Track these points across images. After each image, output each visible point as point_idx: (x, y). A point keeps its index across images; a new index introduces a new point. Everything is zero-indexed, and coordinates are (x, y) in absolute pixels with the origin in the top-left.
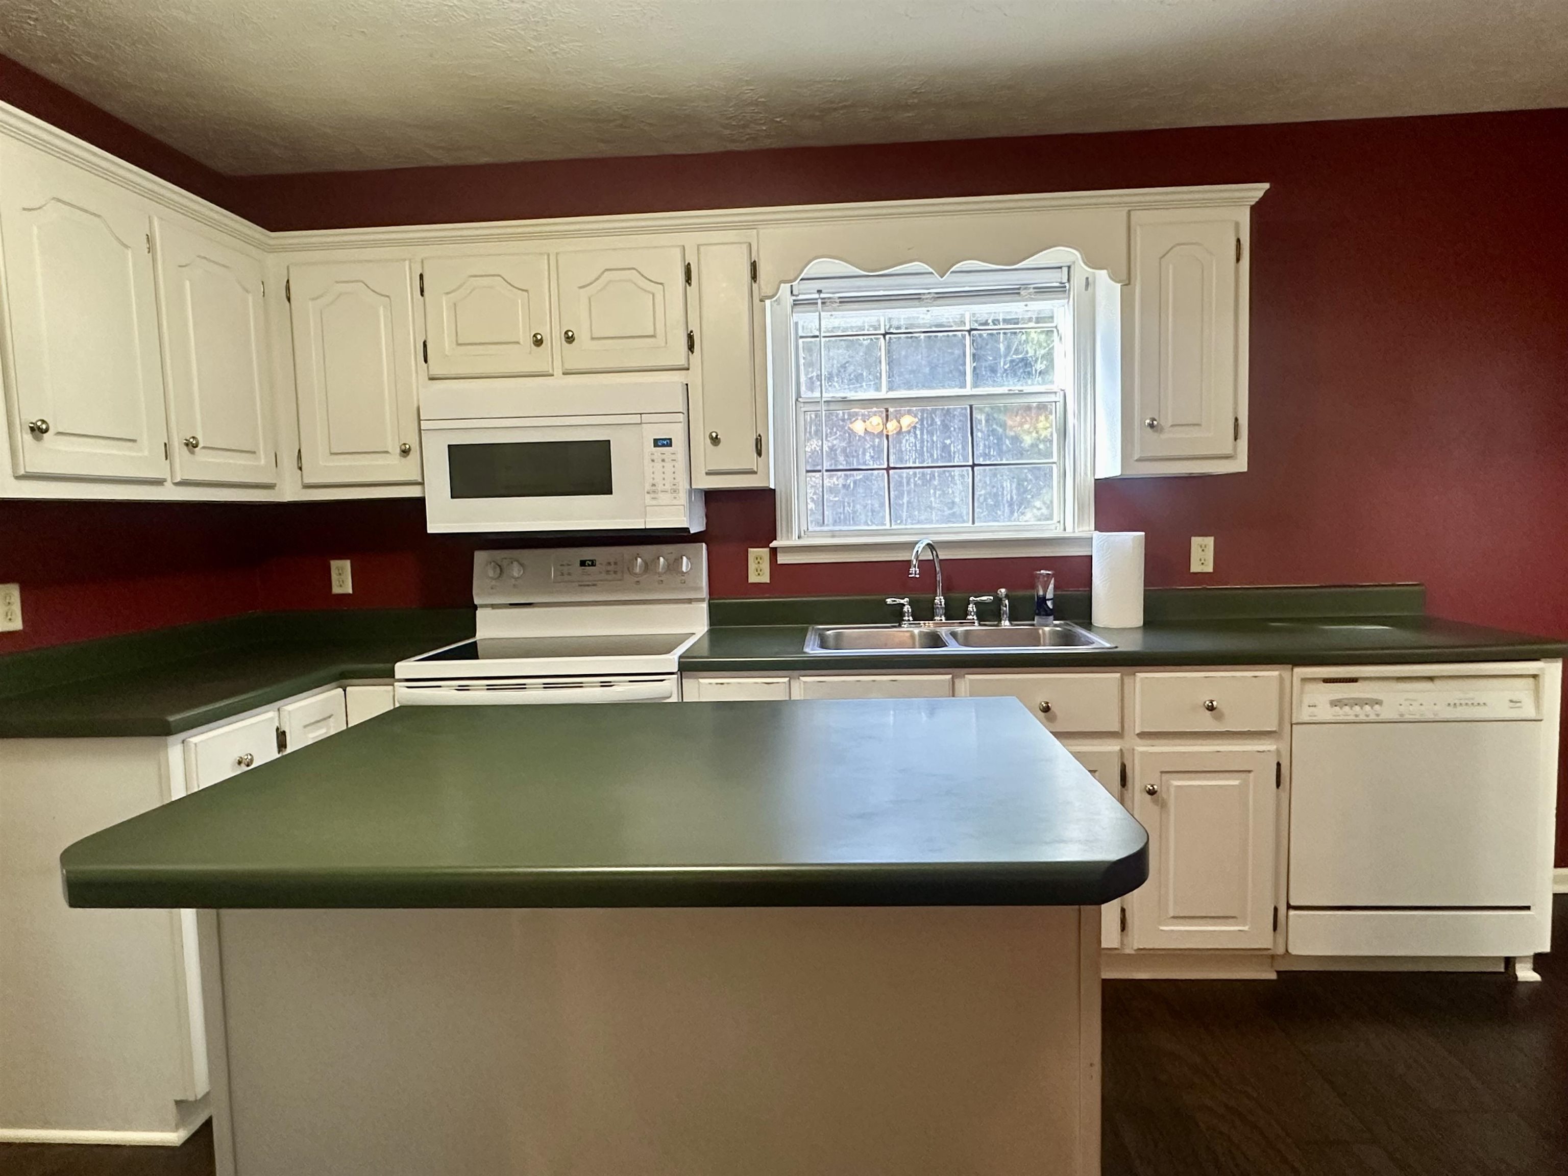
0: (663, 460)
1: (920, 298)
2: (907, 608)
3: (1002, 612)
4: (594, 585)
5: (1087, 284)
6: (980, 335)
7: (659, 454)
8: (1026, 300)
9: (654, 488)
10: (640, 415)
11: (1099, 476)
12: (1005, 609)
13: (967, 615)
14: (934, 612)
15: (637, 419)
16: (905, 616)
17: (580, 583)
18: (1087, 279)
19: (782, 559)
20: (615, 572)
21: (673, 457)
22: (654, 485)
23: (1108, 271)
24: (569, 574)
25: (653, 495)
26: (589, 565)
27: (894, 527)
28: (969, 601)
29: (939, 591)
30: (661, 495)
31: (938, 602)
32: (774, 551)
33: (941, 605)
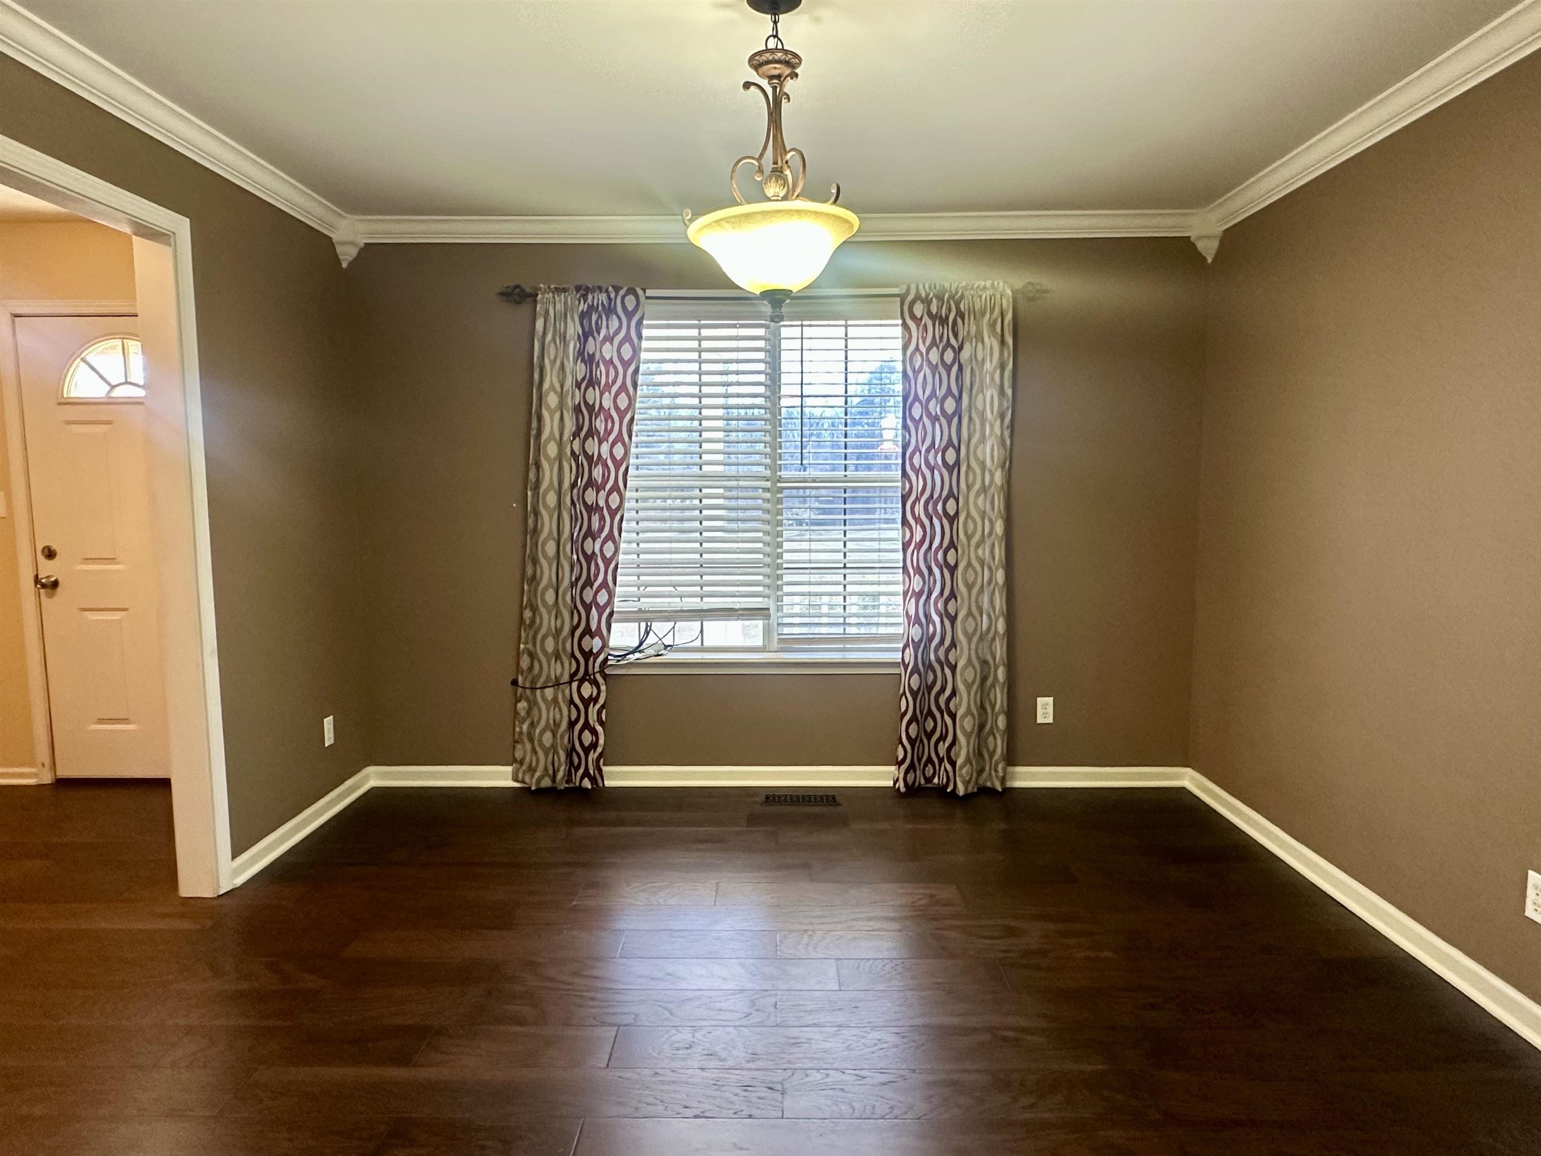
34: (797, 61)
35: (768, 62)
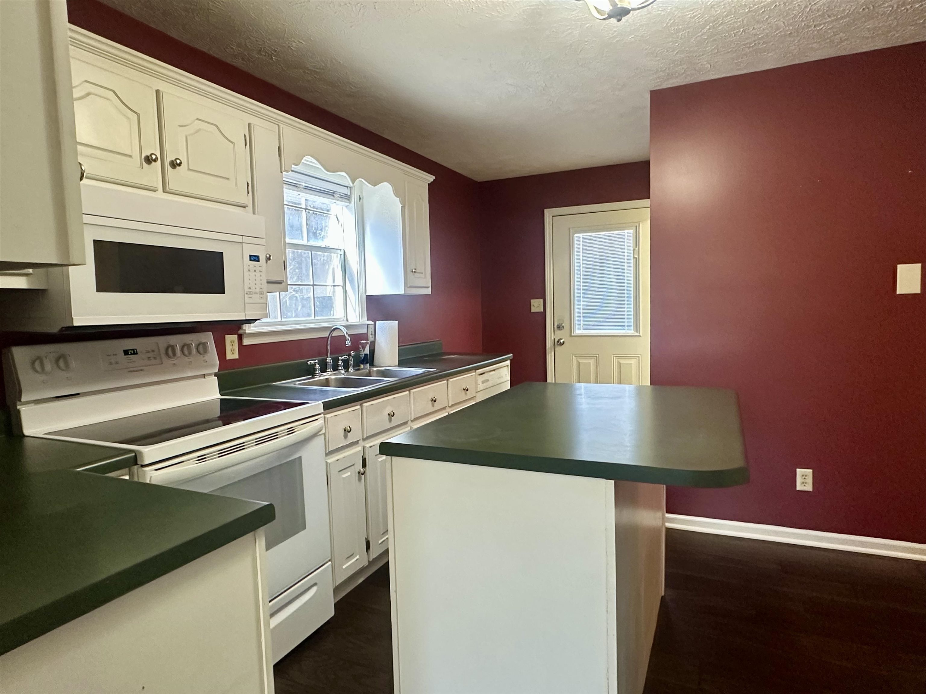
0: (255, 271)
1: (297, 186)
2: (317, 366)
3: (350, 364)
4: (142, 370)
5: (360, 199)
6: (309, 212)
7: (253, 266)
8: (336, 200)
9: (250, 290)
10: (241, 237)
11: (369, 293)
12: (351, 362)
13: (338, 367)
14: (326, 367)
15: (239, 239)
16: (317, 371)
17: (129, 370)
18: (360, 196)
19: (246, 342)
20: (155, 358)
21: (260, 269)
22: (250, 288)
23: (400, 199)
24: (117, 363)
25: (250, 296)
26: (132, 354)
27: (283, 320)
28: (339, 359)
29: (329, 355)
30: (254, 296)
31: (329, 361)
32: (240, 338)
33: (331, 362)
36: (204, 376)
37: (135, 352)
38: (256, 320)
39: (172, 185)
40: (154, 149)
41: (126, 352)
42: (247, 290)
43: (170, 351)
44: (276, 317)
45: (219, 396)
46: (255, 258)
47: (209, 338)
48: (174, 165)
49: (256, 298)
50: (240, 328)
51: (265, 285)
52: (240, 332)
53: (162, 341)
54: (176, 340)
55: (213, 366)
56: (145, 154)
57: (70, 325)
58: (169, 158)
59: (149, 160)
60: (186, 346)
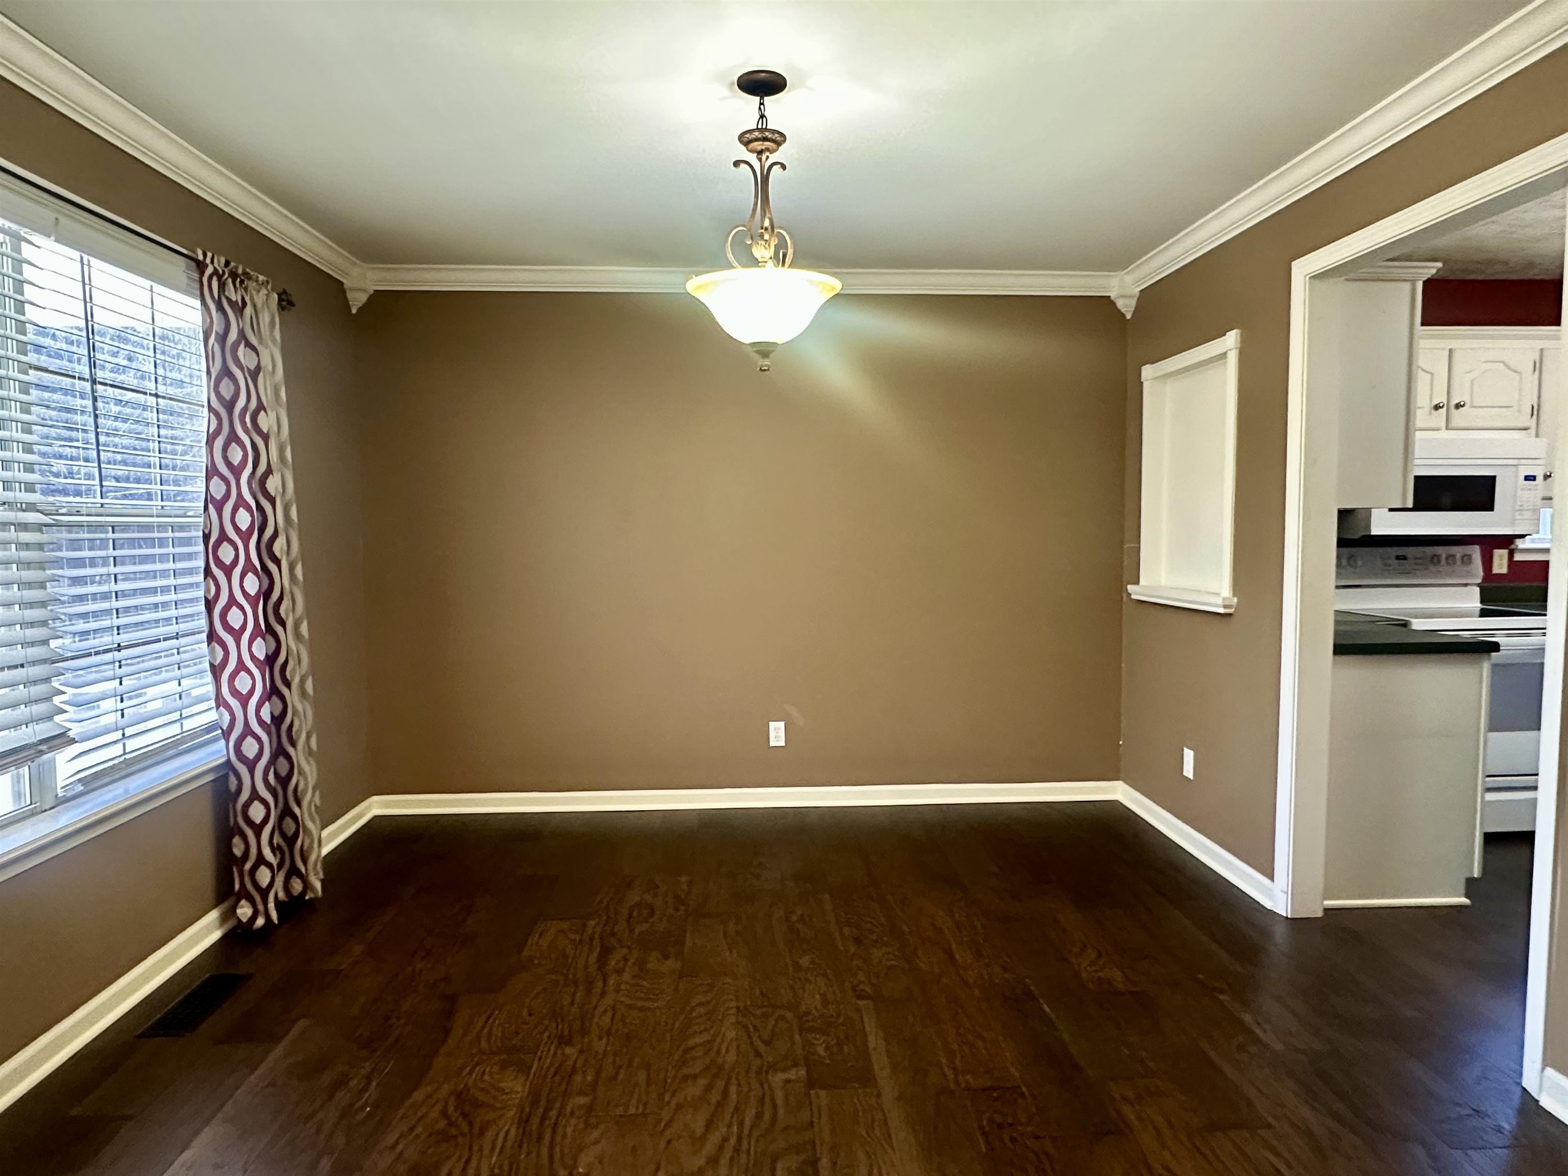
0: (1530, 490)
4: (1409, 573)
7: (1528, 485)
9: (1521, 508)
10: (1516, 460)
15: (1514, 462)
17: (1399, 571)
19: (1518, 557)
20: (1421, 564)
21: (1536, 488)
22: (1521, 506)
24: (1390, 565)
25: (1520, 513)
26: (1402, 559)
30: (1525, 512)
32: (1511, 554)
34: (783, 139)
35: (757, 140)
36: (1466, 585)
37: (1405, 558)
38: (1526, 535)
39: (1455, 423)
40: (1441, 398)
41: (1398, 558)
42: (1517, 508)
43: (1435, 560)
44: (1545, 534)
45: (1479, 605)
46: (1528, 478)
47: (1476, 552)
48: (1458, 406)
49: (1528, 515)
50: (1512, 543)
51: (1540, 502)
52: (1513, 547)
53: (1430, 550)
54: (1442, 551)
55: (1476, 577)
56: (1435, 402)
57: (1368, 533)
58: (1454, 402)
59: (1437, 407)
60: (1451, 558)
